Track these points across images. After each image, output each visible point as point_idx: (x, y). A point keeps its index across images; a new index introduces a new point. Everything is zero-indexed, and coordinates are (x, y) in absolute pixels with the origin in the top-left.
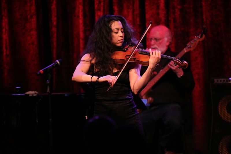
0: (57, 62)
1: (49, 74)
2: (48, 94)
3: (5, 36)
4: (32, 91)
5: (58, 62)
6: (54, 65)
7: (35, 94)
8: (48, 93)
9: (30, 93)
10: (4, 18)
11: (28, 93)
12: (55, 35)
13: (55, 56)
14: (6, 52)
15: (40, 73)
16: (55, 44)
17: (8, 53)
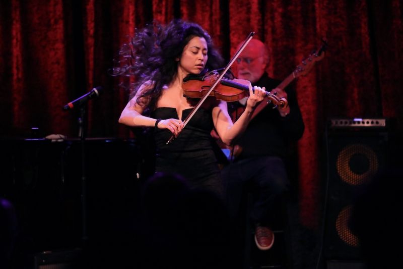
0: (94, 91)
1: (82, 109)
2: (79, 139)
3: (16, 51)
4: (56, 133)
5: (96, 91)
6: (90, 96)
7: (61, 138)
8: (80, 137)
9: (53, 137)
10: (14, 22)
11: (49, 137)
12: (92, 49)
13: (91, 82)
14: (17, 74)
15: (69, 107)
16: (91, 63)
17: (20, 76)
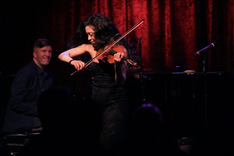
0: (212, 45)
1: (205, 55)
2: (203, 73)
3: (167, 22)
4: (190, 70)
5: (213, 45)
6: (209, 47)
7: (193, 72)
8: (204, 72)
9: (188, 72)
10: (166, 6)
11: (186, 72)
12: (211, 21)
13: (210, 39)
14: (167, 35)
15: (197, 54)
16: (211, 28)
17: (169, 36)
